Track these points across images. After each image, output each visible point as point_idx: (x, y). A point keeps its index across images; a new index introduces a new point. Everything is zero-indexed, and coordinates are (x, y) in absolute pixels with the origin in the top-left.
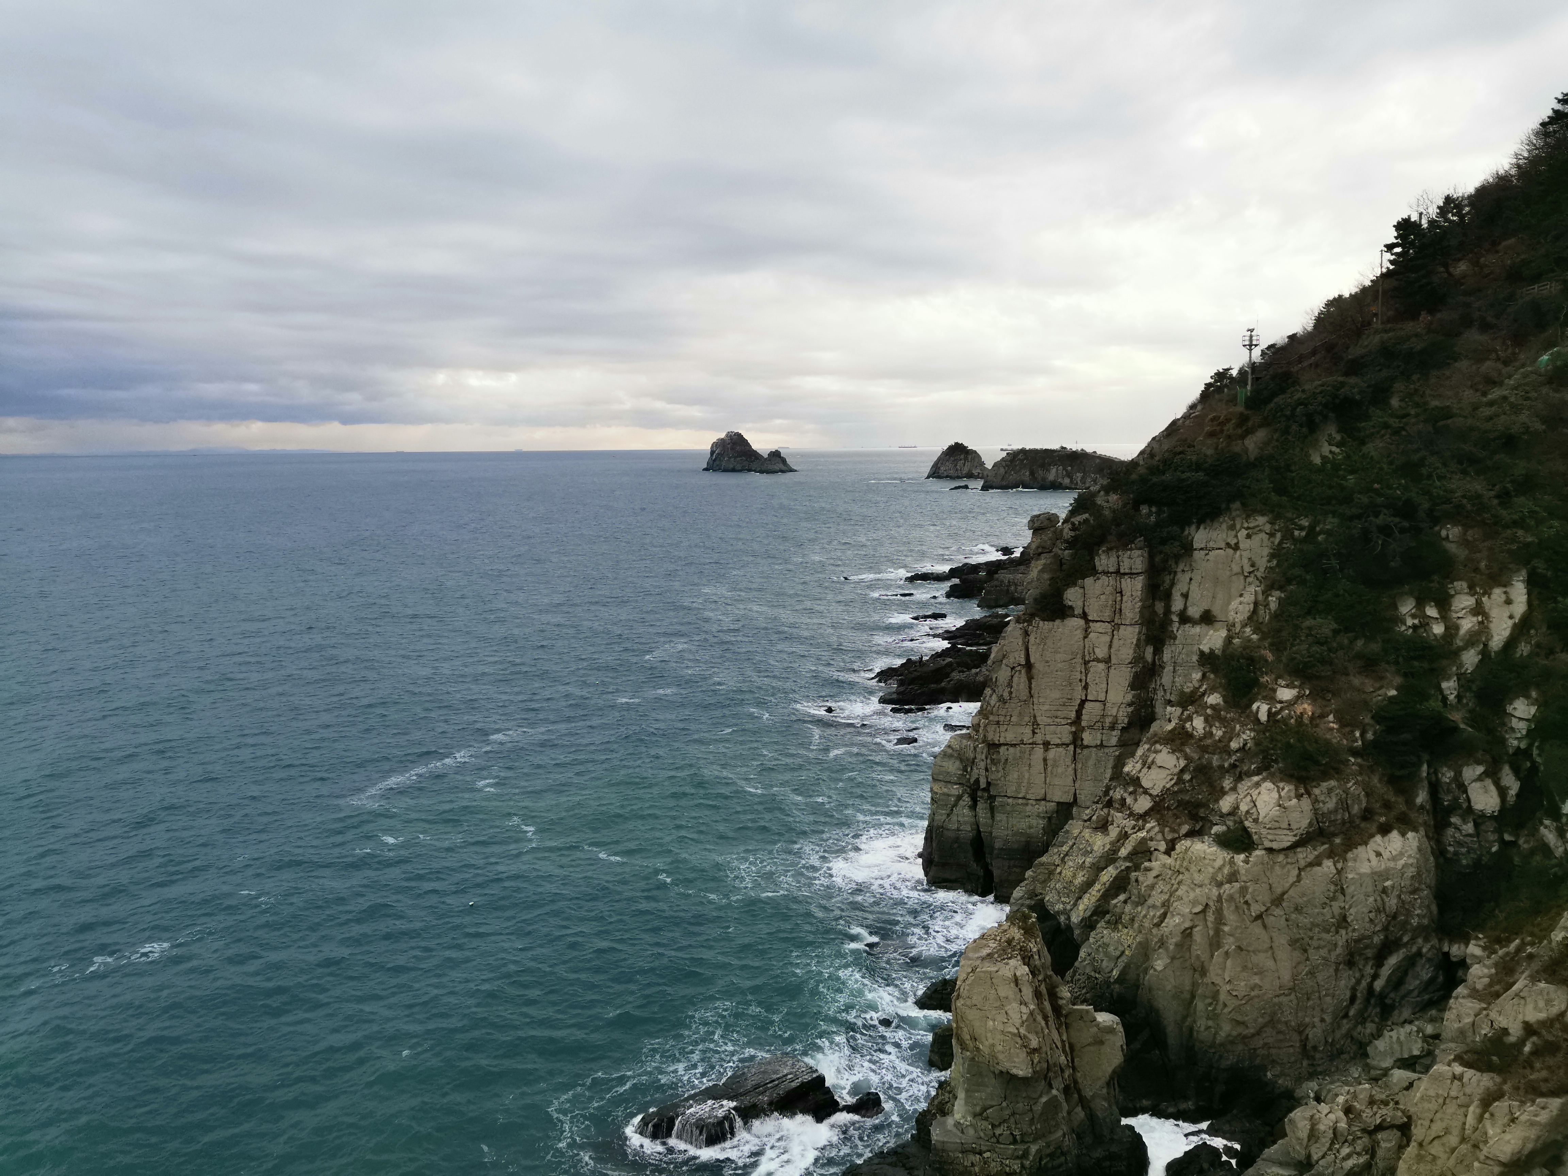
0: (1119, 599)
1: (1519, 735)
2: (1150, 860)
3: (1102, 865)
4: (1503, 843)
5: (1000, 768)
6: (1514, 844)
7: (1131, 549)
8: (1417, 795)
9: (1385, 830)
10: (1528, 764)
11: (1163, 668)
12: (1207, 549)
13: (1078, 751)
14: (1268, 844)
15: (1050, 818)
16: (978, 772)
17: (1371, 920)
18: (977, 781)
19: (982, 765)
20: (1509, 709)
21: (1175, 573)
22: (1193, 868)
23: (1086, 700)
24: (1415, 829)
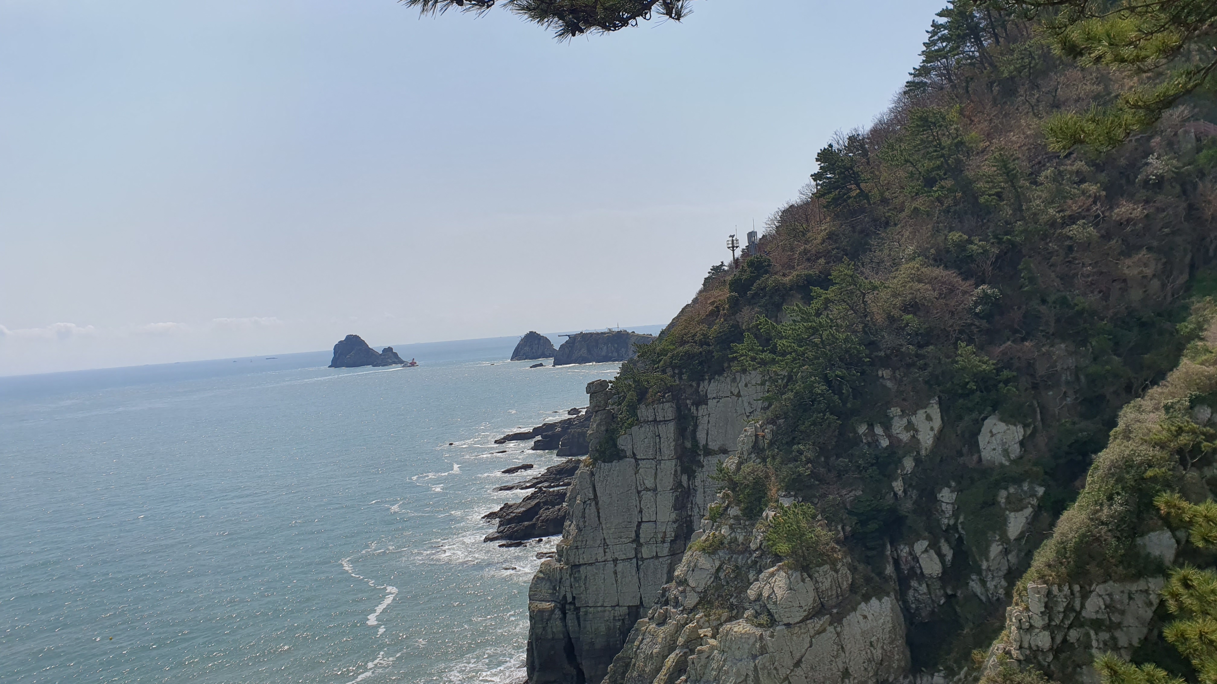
0: (658, 440)
1: (948, 515)
2: (701, 645)
3: (666, 653)
4: (949, 597)
5: (582, 584)
6: (954, 596)
7: (663, 402)
8: (886, 568)
9: (866, 598)
10: (957, 536)
11: (696, 491)
12: (718, 398)
13: (640, 563)
14: (786, 621)
15: (623, 620)
16: (565, 590)
17: (866, 669)
18: (565, 597)
19: (568, 583)
20: (939, 496)
21: (697, 417)
22: (734, 646)
23: (642, 521)
24: (888, 595)
